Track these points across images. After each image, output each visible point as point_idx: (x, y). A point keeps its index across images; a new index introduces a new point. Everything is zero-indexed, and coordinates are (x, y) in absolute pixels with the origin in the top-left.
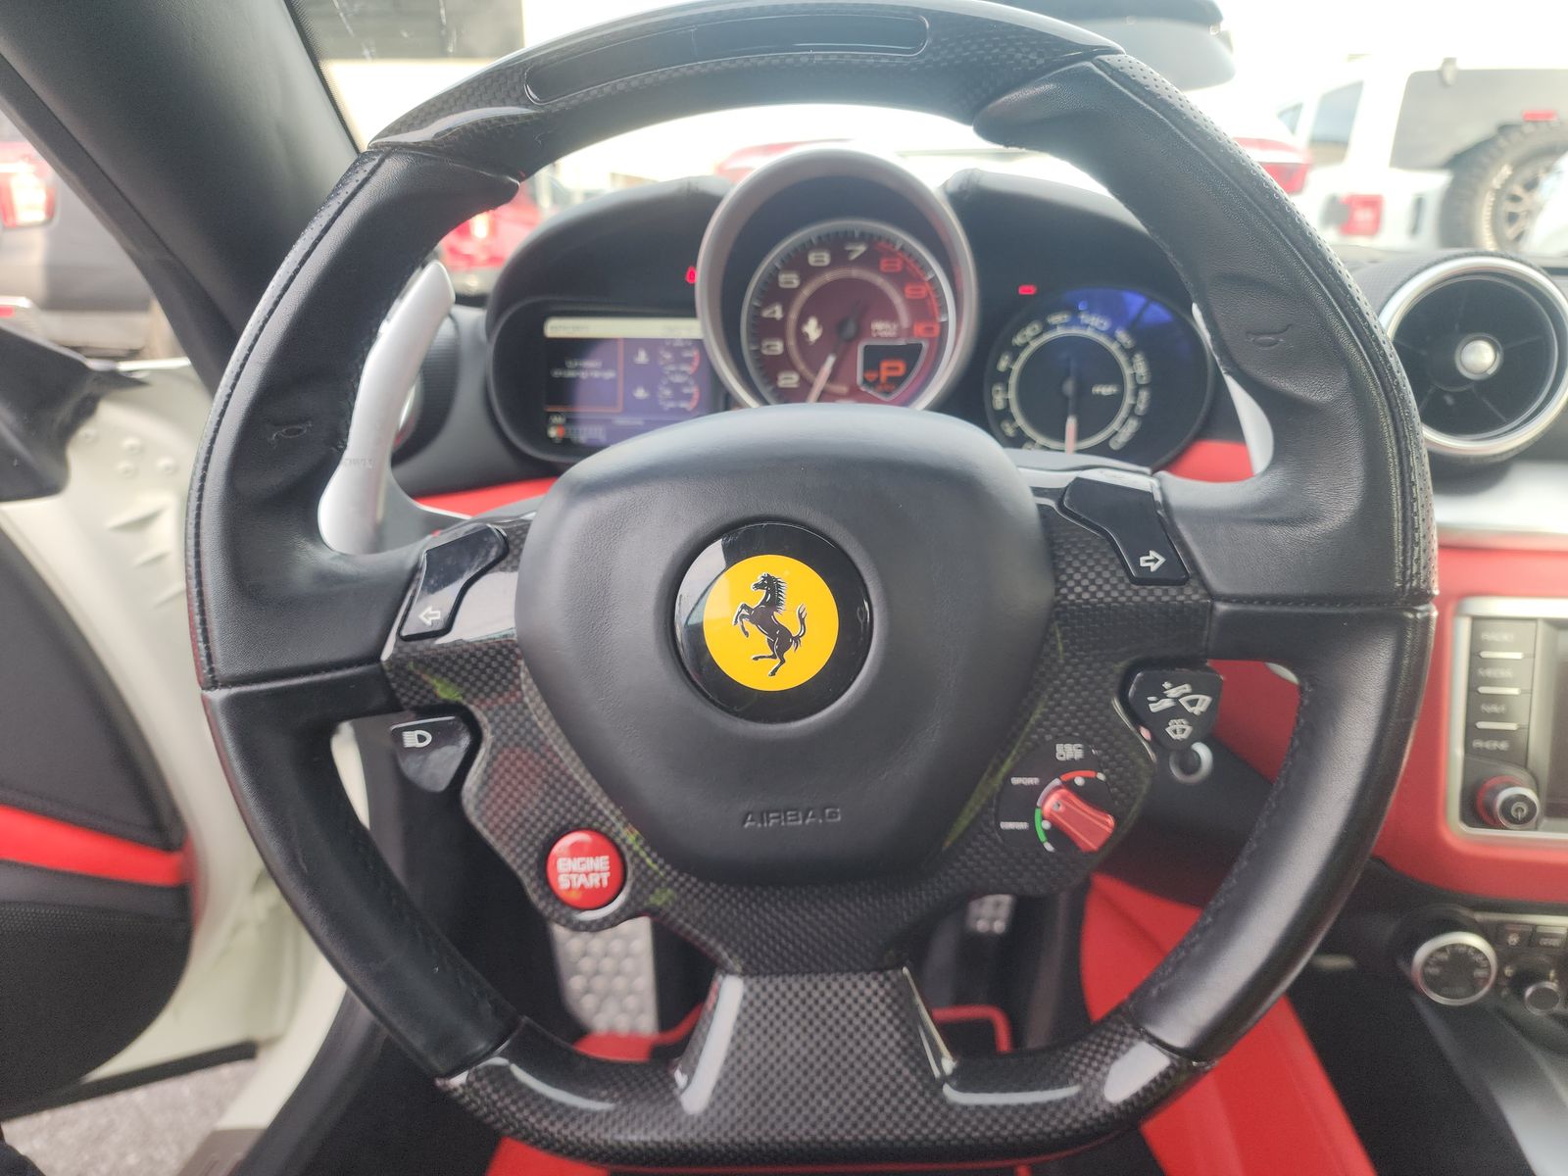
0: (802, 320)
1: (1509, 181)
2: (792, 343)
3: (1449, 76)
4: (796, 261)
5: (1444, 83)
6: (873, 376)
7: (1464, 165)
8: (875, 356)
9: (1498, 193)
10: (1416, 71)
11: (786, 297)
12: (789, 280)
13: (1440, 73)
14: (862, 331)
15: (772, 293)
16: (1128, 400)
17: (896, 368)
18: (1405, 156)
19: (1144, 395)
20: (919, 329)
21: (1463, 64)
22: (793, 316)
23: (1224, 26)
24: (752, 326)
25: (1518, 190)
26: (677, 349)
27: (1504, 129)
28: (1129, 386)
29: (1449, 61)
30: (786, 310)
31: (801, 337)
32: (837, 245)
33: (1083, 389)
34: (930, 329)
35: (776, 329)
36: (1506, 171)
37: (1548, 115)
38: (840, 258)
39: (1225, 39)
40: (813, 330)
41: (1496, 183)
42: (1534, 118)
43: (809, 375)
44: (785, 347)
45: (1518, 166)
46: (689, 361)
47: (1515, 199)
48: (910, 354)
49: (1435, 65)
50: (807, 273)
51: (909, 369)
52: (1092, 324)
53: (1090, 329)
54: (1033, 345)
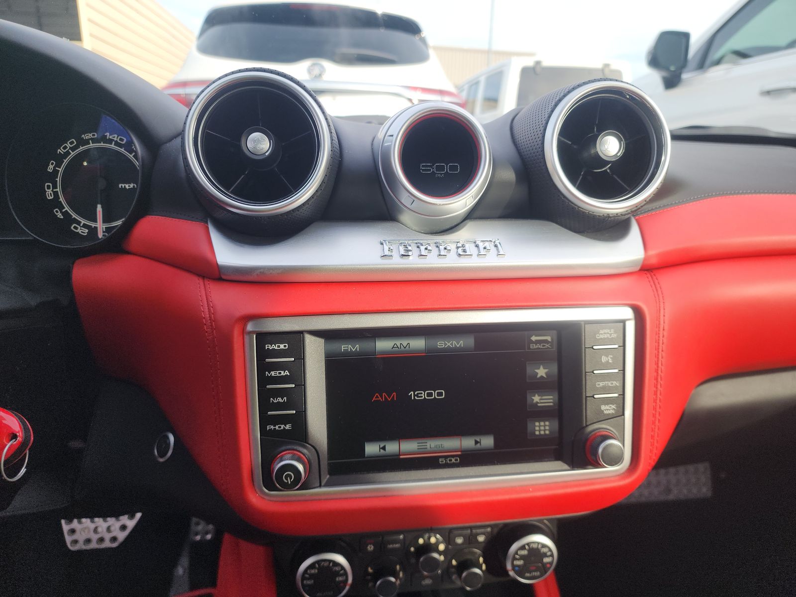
3: (538, 69)
5: (536, 73)
13: (534, 68)
33: (113, 186)
39: (423, 41)
52: (115, 139)
53: (114, 142)
54: (72, 153)
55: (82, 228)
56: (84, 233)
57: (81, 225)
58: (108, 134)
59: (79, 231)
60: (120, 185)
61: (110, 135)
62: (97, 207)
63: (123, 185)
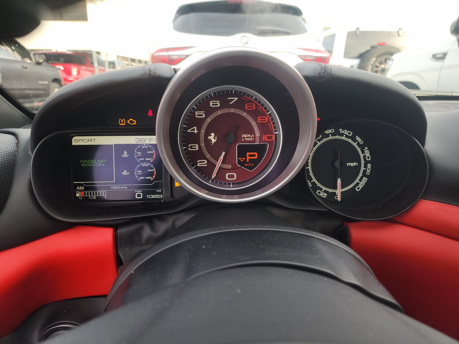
0: (208, 134)
1: (375, 62)
2: (203, 144)
3: (358, 33)
4: (203, 105)
5: (356, 35)
6: (242, 159)
7: (363, 57)
8: (243, 150)
9: (373, 65)
10: (349, 31)
11: (199, 123)
12: (200, 114)
13: (355, 32)
14: (237, 139)
15: (192, 121)
16: (362, 169)
17: (254, 155)
18: (347, 55)
19: (369, 166)
20: (265, 138)
21: (361, 29)
22: (203, 131)
23: (303, 16)
24: (182, 137)
25: (377, 64)
26: (144, 150)
27: (373, 47)
28: (363, 162)
29: (358, 29)
30: (199, 129)
31: (208, 142)
32: (223, 97)
33: (343, 164)
34: (271, 138)
35: (195, 138)
36: (374, 59)
37: (384, 44)
38: (225, 104)
39: (304, 20)
40: (212, 138)
41: (372, 62)
42: (380, 44)
43: (212, 160)
44: (199, 147)
45: (378, 57)
46: (151, 156)
47: (377, 67)
48: (260, 149)
49: (354, 30)
50: (209, 111)
51: (260, 157)
52: (345, 133)
53: (344, 135)
54: (319, 143)
55: (323, 193)
56: (324, 196)
57: (323, 191)
58: (341, 130)
59: (321, 195)
60: (348, 164)
61: (342, 131)
62: (337, 180)
63: (349, 164)
